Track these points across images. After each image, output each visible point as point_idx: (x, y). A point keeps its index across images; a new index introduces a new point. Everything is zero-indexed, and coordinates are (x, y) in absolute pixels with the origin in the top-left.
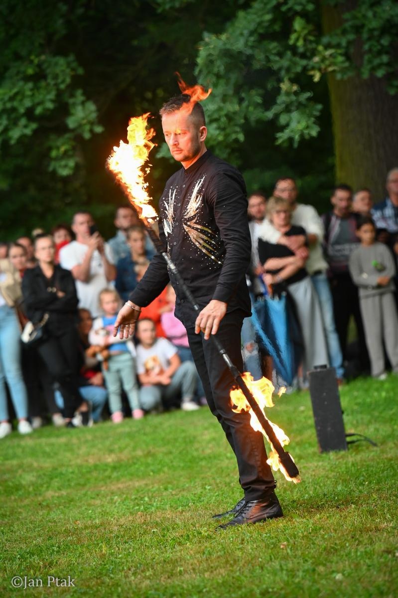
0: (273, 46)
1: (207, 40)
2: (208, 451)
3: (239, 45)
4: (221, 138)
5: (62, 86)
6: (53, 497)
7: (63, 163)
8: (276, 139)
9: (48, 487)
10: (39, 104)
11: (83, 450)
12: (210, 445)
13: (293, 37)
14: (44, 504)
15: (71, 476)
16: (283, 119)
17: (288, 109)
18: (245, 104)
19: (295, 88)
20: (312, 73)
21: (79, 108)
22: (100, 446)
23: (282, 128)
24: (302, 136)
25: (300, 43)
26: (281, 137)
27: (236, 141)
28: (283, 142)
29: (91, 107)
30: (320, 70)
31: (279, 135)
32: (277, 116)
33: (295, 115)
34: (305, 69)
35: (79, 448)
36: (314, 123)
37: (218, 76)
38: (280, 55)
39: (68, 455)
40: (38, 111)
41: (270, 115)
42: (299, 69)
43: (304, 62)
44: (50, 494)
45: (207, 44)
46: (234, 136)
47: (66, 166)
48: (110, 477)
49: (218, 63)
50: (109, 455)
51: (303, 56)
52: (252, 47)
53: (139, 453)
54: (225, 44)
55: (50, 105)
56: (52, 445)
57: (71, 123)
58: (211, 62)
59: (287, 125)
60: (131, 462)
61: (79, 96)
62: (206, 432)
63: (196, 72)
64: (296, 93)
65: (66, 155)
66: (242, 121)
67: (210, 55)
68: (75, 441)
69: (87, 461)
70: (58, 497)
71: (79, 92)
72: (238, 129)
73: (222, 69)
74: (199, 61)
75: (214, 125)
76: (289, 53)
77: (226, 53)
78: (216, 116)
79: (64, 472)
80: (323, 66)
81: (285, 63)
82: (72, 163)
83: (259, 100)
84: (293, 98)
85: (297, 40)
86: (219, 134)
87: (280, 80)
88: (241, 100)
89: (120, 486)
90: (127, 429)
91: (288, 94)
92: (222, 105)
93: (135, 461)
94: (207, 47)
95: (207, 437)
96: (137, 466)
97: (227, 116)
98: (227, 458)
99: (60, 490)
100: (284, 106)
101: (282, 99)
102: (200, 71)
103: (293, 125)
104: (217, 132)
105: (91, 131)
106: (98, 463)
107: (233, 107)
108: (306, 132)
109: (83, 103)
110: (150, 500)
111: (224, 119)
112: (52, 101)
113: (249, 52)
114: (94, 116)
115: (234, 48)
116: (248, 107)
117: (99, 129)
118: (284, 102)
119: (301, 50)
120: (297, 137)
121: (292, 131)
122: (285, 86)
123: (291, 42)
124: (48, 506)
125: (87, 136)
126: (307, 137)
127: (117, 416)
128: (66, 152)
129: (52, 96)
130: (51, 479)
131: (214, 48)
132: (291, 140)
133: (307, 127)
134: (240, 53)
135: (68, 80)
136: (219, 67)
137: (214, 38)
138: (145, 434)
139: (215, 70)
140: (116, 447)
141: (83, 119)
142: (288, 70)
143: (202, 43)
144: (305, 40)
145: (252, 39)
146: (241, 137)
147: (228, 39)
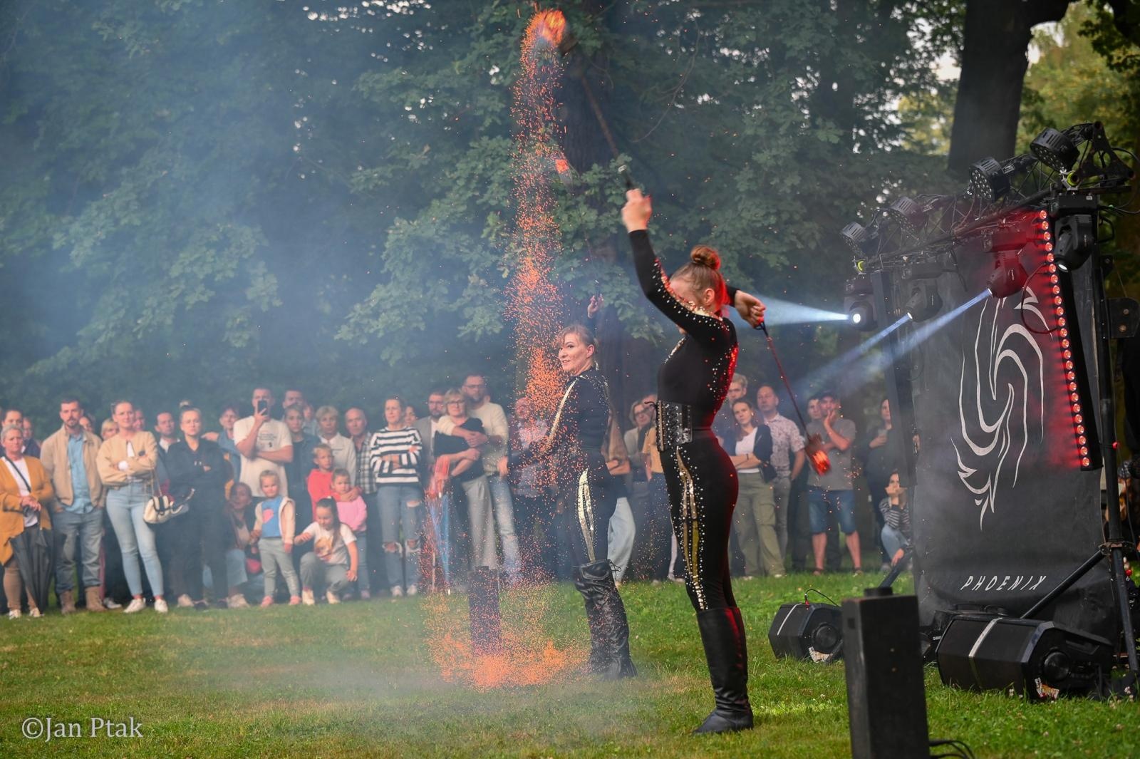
0: (464, 238)
1: (398, 224)
2: (358, 645)
3: (430, 233)
4: (402, 325)
5: (245, 256)
6: (193, 676)
7: (237, 335)
8: (459, 332)
9: (189, 665)
10: (219, 272)
11: (230, 631)
12: (361, 639)
13: (486, 231)
14: (185, 681)
15: (214, 656)
16: (468, 312)
17: (472, 303)
18: (430, 293)
19: (482, 282)
20: (502, 269)
21: (261, 279)
22: (247, 629)
23: (465, 322)
24: (485, 331)
25: (493, 238)
26: (463, 330)
27: (417, 329)
28: (465, 335)
29: (273, 280)
30: (509, 267)
31: (460, 328)
32: (461, 309)
33: (479, 310)
34: (495, 264)
35: (225, 630)
36: (499, 320)
37: (405, 262)
38: (471, 248)
39: (214, 635)
40: (218, 277)
41: (454, 307)
42: (488, 264)
43: (494, 258)
44: (190, 672)
45: (397, 229)
46: (415, 325)
47: (240, 337)
48: (254, 661)
49: (406, 249)
50: (255, 639)
51: (494, 252)
52: (443, 236)
53: (287, 640)
54: (415, 230)
55: (231, 275)
56: (199, 623)
57: (250, 294)
58: (401, 248)
59: (471, 319)
60: (277, 648)
61: (261, 267)
62: (357, 625)
63: (383, 257)
64: (483, 287)
65: (241, 327)
66: (426, 311)
67: (398, 240)
68: (221, 621)
69: (232, 643)
70: (199, 676)
71: (262, 264)
72: (420, 318)
73: (410, 255)
74: (387, 245)
75: (396, 312)
76: (480, 247)
77: (416, 240)
78: (399, 303)
79: (208, 652)
80: (513, 264)
81: (475, 257)
82: (246, 336)
83: (446, 291)
84: (480, 292)
85: (490, 234)
86: (400, 322)
87: (468, 273)
88: (426, 290)
89: (264, 671)
90: (277, 615)
91: (475, 287)
92: (406, 291)
93: (282, 647)
94: (396, 232)
95: (358, 630)
96: (283, 653)
97: (408, 303)
98: (377, 653)
99: (202, 669)
100: (469, 299)
101: (468, 292)
102: (388, 255)
103: (477, 319)
104: (399, 318)
105: (270, 304)
106: (243, 645)
107: (417, 295)
108: (489, 328)
109: (264, 275)
110: (294, 688)
111: (406, 306)
112: (233, 270)
113: (440, 241)
114: (275, 288)
115: (423, 235)
116: (433, 296)
117: (277, 303)
118: (469, 296)
119: (492, 245)
120: (479, 332)
121: (474, 326)
122: (473, 279)
123: (483, 236)
124: (187, 683)
125: (264, 308)
126: (490, 333)
127: (267, 600)
128: (241, 323)
129: (234, 264)
130: (194, 658)
131: (403, 234)
132: (473, 334)
133: (490, 324)
134: (430, 240)
135: (252, 251)
136: (407, 253)
137: (405, 222)
138: (294, 621)
139: (403, 257)
140: (264, 631)
141: (262, 291)
142: (477, 263)
143: (392, 227)
144: (497, 235)
145: (444, 228)
146: (422, 327)
147: (418, 224)
